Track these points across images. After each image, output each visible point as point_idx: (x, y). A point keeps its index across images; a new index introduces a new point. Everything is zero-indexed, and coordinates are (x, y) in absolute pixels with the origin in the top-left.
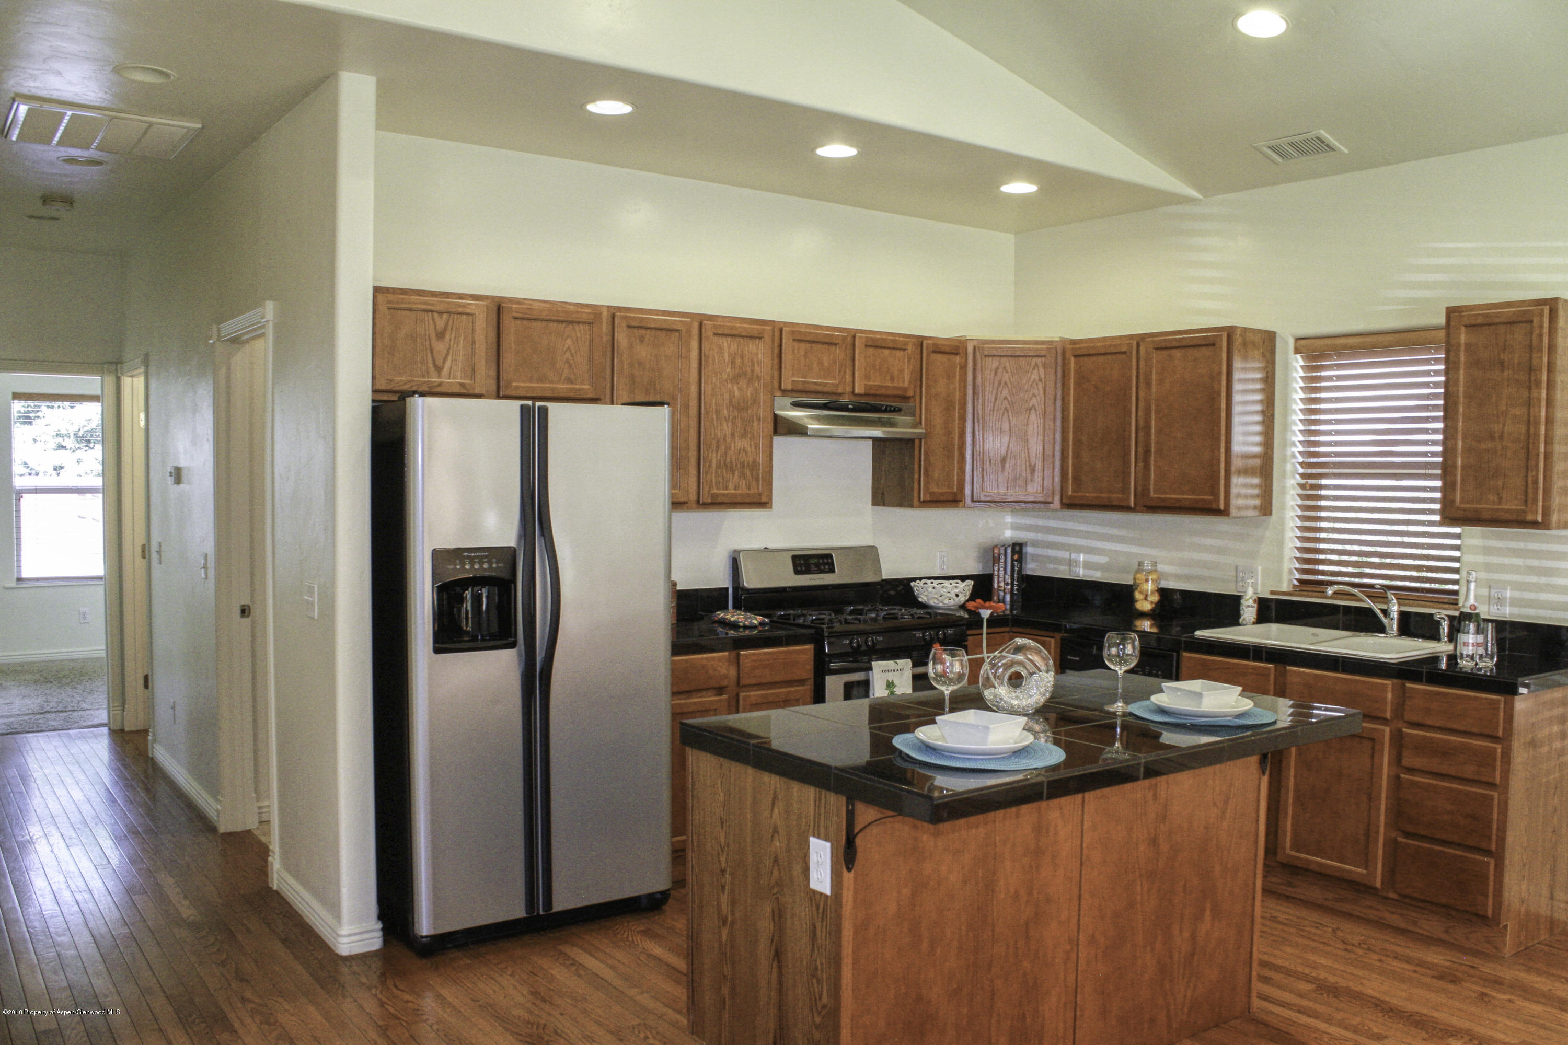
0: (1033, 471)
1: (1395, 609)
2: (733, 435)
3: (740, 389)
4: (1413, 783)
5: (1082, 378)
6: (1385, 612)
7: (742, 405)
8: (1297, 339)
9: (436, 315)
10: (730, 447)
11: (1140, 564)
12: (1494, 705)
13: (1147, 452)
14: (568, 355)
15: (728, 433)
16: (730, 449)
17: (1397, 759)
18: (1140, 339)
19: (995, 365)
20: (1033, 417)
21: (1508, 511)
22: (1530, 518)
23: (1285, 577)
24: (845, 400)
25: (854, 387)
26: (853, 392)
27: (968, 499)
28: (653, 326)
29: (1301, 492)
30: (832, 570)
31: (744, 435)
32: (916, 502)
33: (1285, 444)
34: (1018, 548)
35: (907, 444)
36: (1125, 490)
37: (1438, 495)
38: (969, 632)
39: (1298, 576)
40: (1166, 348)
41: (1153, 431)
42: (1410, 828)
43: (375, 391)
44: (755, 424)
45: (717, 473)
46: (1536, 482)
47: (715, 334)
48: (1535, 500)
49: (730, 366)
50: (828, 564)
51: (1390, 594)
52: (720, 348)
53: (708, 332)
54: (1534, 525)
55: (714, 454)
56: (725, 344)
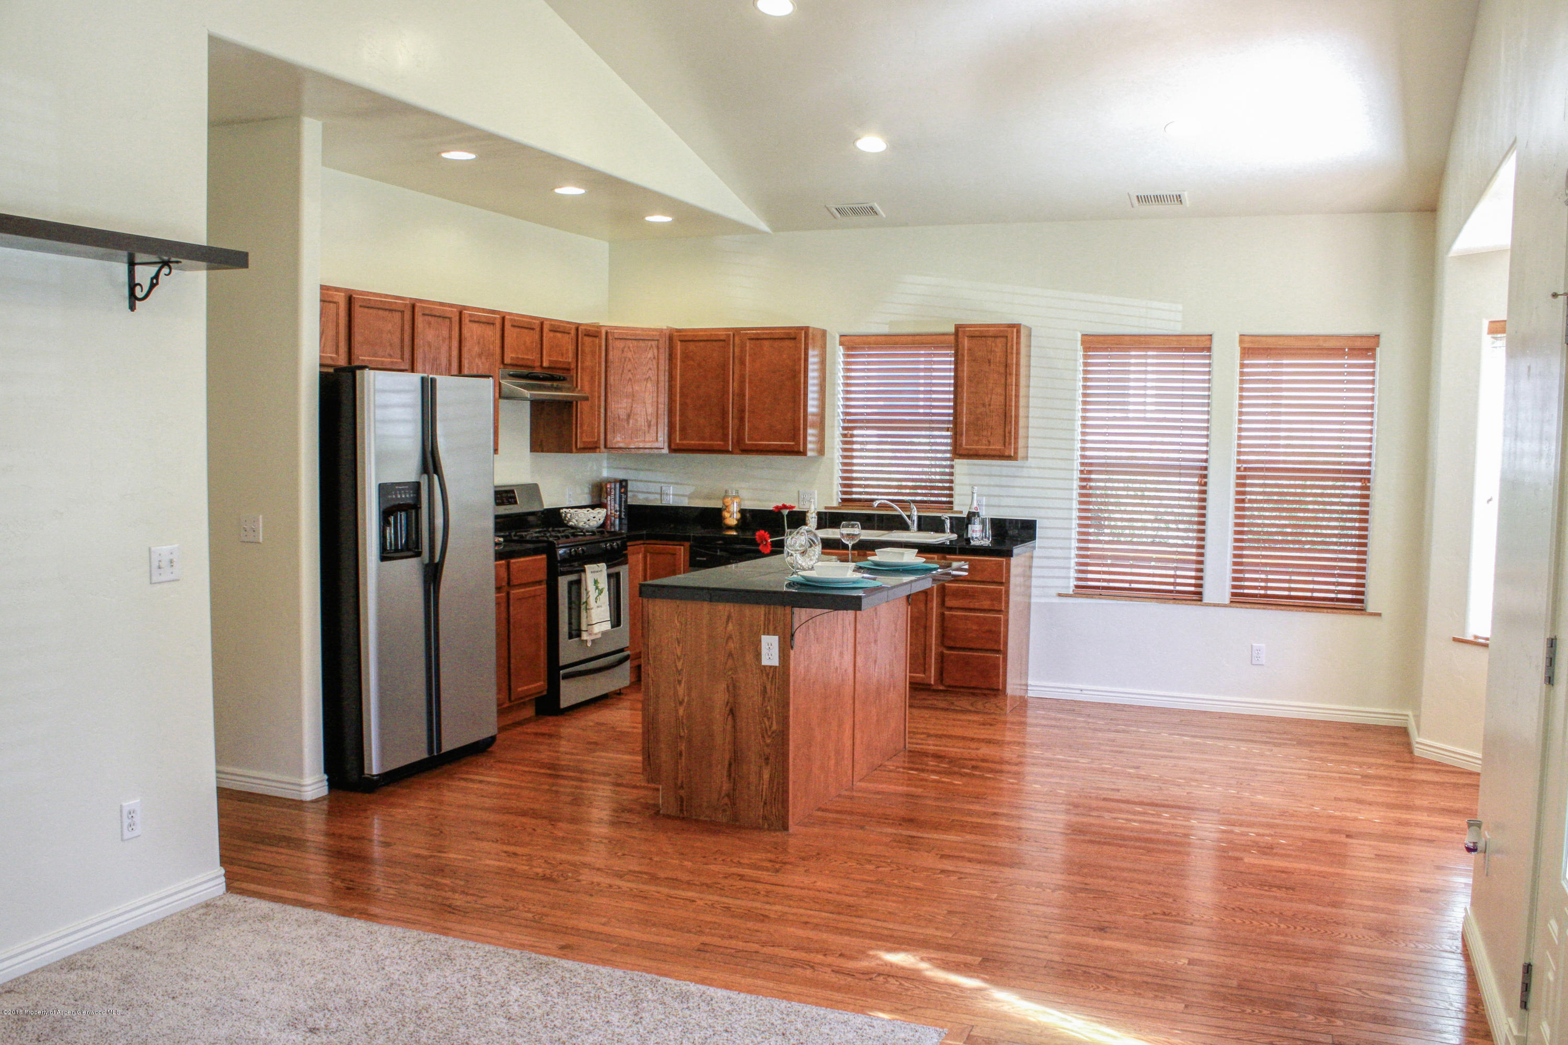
0: (649, 426)
1: (915, 514)
4: (953, 616)
5: (686, 357)
6: (909, 517)
8: (841, 336)
11: (726, 492)
12: (1000, 565)
13: (742, 411)
17: (942, 603)
18: (737, 331)
19: (622, 346)
20: (649, 385)
21: (995, 450)
22: (1007, 454)
23: (835, 497)
24: (538, 371)
25: (542, 362)
26: (541, 366)
27: (602, 446)
28: (436, 314)
29: (842, 439)
30: (516, 503)
32: (574, 449)
33: (834, 405)
34: (623, 484)
35: (567, 406)
36: (725, 437)
37: (949, 441)
38: (629, 544)
39: (841, 496)
40: (758, 339)
41: (747, 397)
42: (952, 644)
43: (321, 365)
46: (1010, 433)
47: (470, 321)
48: (1010, 444)
49: (477, 345)
50: (511, 498)
51: (913, 505)
52: (471, 331)
53: (466, 321)
54: (1009, 458)
56: (475, 328)
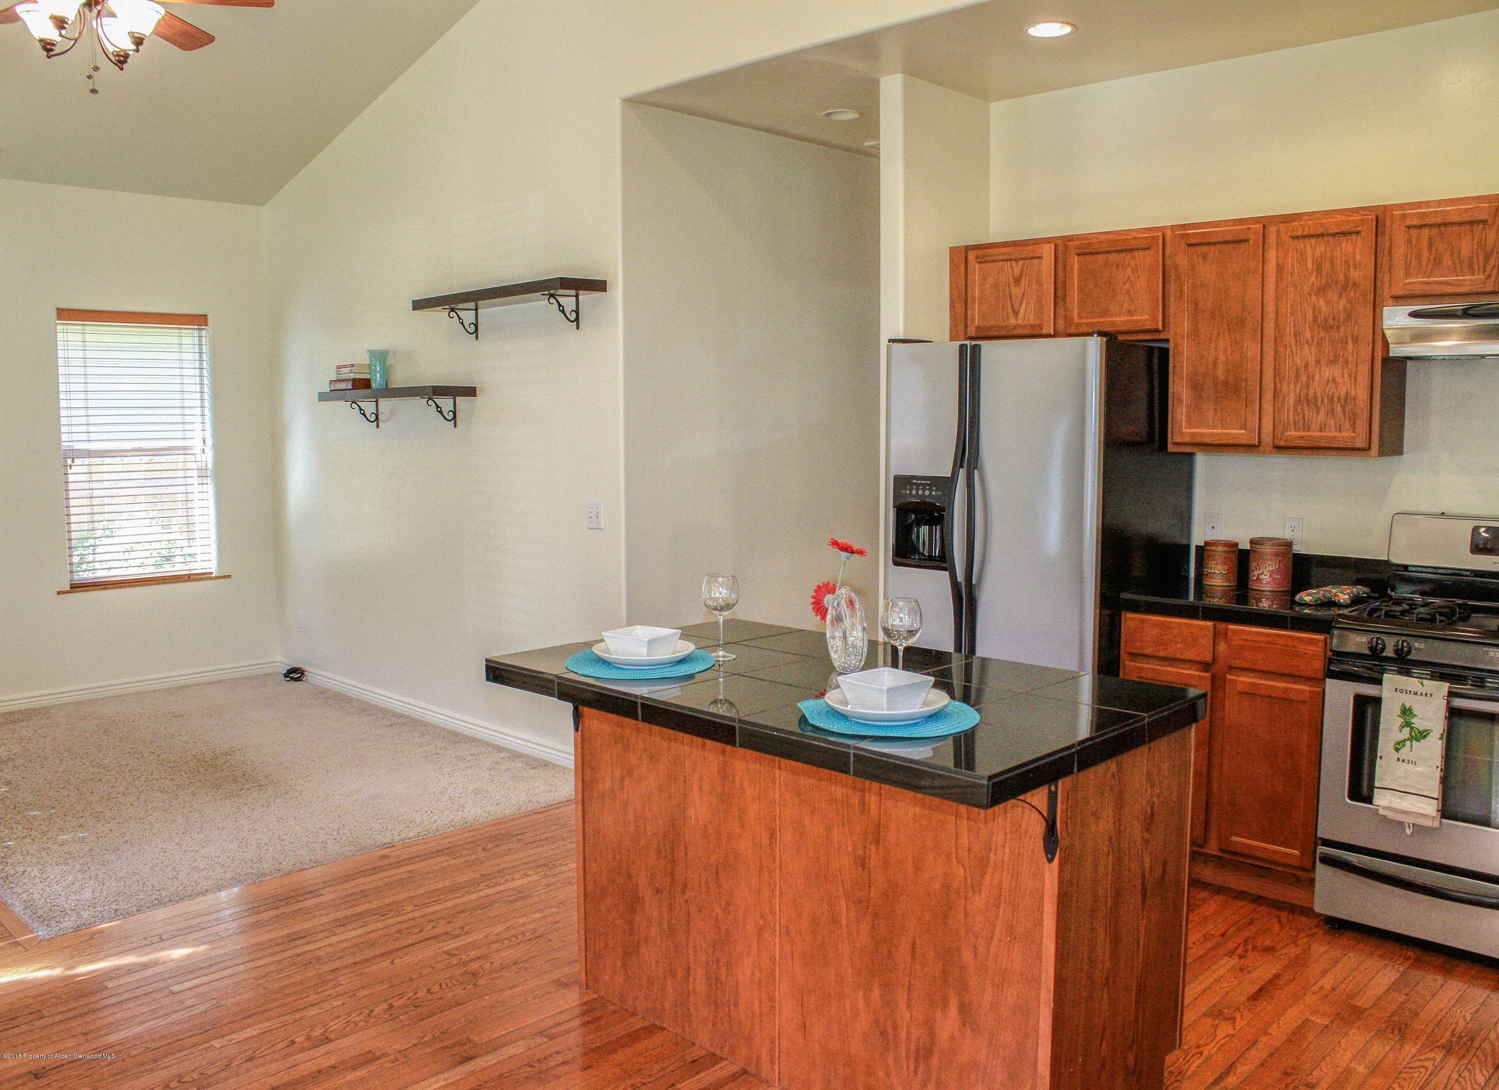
2: (1318, 362)
3: (1328, 303)
7: (1331, 322)
9: (1014, 263)
10: (1314, 377)
14: (1128, 286)
15: (1312, 360)
16: (1313, 379)
28: (1215, 240)
31: (1333, 362)
44: (1350, 345)
45: (1295, 410)
47: (1293, 238)
49: (1314, 274)
52: (1303, 254)
53: (1283, 237)
55: (1292, 387)
56: (1309, 248)
